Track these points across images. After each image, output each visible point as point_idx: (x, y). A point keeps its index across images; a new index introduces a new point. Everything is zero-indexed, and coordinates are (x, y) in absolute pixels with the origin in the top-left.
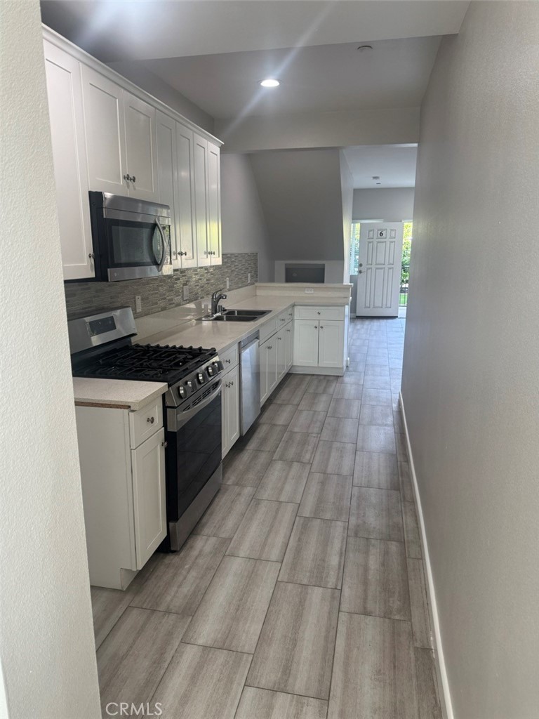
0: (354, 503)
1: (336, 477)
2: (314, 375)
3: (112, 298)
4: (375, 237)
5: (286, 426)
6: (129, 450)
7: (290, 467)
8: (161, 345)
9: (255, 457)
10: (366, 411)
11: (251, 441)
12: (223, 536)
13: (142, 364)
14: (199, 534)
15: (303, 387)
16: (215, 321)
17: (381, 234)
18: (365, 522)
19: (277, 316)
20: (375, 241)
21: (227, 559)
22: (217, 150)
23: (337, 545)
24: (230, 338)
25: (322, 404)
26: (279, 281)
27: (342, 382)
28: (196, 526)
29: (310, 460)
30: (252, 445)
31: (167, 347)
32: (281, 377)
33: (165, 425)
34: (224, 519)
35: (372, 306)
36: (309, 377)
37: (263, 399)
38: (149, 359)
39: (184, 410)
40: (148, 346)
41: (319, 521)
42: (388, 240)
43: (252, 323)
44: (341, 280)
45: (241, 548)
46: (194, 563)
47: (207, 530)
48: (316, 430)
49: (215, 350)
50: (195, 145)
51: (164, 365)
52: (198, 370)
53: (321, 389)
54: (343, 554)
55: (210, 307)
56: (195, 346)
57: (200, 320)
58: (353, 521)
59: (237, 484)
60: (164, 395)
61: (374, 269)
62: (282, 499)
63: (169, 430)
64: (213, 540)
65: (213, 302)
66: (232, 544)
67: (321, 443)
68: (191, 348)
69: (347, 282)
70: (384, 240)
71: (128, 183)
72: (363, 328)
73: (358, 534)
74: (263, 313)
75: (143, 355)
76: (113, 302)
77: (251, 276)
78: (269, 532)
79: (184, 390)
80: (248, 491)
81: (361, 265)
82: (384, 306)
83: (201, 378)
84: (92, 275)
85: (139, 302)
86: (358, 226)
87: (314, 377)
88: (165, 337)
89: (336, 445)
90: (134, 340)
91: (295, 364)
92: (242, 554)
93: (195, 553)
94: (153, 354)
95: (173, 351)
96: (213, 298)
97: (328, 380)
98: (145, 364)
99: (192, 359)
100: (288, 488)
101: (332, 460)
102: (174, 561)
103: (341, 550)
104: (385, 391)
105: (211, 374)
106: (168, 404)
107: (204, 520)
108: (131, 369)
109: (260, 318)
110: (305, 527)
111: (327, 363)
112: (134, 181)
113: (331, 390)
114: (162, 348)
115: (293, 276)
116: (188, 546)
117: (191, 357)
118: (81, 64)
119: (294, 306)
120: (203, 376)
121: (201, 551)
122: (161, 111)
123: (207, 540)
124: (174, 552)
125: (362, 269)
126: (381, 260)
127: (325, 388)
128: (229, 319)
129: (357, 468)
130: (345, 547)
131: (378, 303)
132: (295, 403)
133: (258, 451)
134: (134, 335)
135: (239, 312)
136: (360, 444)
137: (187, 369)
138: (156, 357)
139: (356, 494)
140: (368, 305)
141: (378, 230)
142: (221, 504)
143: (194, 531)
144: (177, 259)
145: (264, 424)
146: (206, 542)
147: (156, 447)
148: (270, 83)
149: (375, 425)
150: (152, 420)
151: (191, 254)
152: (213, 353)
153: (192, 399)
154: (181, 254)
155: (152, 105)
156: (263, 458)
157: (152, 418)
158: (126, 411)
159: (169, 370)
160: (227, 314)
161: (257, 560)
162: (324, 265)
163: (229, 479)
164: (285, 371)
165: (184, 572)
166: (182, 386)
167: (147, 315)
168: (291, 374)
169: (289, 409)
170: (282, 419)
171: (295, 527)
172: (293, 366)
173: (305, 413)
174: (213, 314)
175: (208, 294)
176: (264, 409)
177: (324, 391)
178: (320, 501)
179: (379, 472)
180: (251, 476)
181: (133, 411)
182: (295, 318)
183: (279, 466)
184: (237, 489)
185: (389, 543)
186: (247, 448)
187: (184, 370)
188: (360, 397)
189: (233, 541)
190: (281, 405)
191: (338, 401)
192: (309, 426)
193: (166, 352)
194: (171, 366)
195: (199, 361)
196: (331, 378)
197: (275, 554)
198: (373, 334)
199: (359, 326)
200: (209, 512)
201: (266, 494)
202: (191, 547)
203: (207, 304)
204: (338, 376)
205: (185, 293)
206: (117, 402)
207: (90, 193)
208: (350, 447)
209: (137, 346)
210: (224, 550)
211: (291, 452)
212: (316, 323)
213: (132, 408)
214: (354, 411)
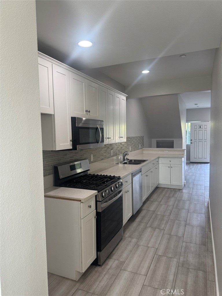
0: (183, 250)
1: (175, 237)
2: (168, 188)
3: (81, 156)
4: (198, 128)
5: (154, 211)
6: (80, 219)
7: (155, 231)
8: (99, 175)
9: (139, 225)
10: (192, 206)
11: (138, 217)
12: (121, 260)
13: (89, 183)
14: (111, 258)
15: (163, 193)
16: (124, 164)
17: (200, 127)
18: (187, 260)
19: (150, 162)
20: (198, 130)
21: (122, 271)
22: (125, 98)
23: (173, 270)
24: (128, 172)
25: (171, 202)
26: (154, 148)
27: (182, 192)
28: (110, 255)
29: (164, 228)
30: (138, 219)
31: (101, 175)
32: (153, 188)
33: (96, 209)
34: (122, 252)
35: (197, 158)
36: (166, 189)
37: (144, 198)
38: (93, 180)
39: (105, 203)
40: (94, 175)
41: (165, 257)
42: (203, 129)
43: (138, 165)
44: (181, 147)
45: (129, 267)
46: (107, 271)
47: (114, 257)
48: (168, 214)
49: (120, 177)
50: (115, 97)
51: (98, 183)
52: (112, 186)
53: (172, 195)
54: (176, 275)
55: (122, 158)
56: (112, 175)
57: (118, 164)
58: (182, 259)
59: (130, 237)
60: (96, 196)
61: (197, 142)
62: (150, 245)
63: (98, 211)
64: (116, 262)
65: (123, 156)
66: (124, 265)
67: (170, 220)
68: (110, 176)
69: (184, 147)
70: (202, 129)
71: (87, 113)
72: (193, 167)
73: (184, 266)
74: (144, 161)
75: (91, 178)
76: (82, 157)
77: (141, 145)
78: (142, 261)
79: (105, 194)
80: (134, 240)
81: (191, 140)
82: (203, 158)
83: (113, 189)
84: (71, 148)
85: (92, 157)
86: (189, 124)
87: (169, 189)
88: (101, 171)
89: (176, 222)
90: (89, 172)
91: (160, 183)
92: (129, 270)
93: (108, 267)
94: (95, 178)
95: (103, 177)
96: (123, 155)
97: (175, 191)
98: (91, 182)
99: (110, 180)
100: (153, 240)
101: (174, 229)
102: (99, 270)
103: (175, 273)
104: (202, 197)
105: (118, 187)
106: (98, 200)
107: (114, 252)
108: (85, 184)
109: (143, 163)
110: (159, 260)
111: (175, 183)
112: (89, 112)
113: (176, 195)
114: (99, 176)
115: (160, 145)
116: (106, 263)
117: (110, 179)
118: (70, 72)
119: (159, 158)
120: (114, 188)
121: (111, 266)
122: (102, 86)
123: (114, 261)
124: (99, 265)
125: (192, 142)
126: (201, 138)
127: (174, 194)
128: (129, 163)
129: (186, 233)
130: (177, 271)
131: (200, 157)
132: (159, 201)
133: (141, 222)
134: (89, 170)
135: (134, 160)
136: (188, 222)
137: (107, 185)
138: (96, 179)
139: (184, 246)
140: (195, 157)
141: (199, 125)
142: (122, 245)
143: (109, 257)
144: (106, 140)
145: (144, 210)
146: (114, 262)
147: (92, 218)
148: (146, 72)
149: (196, 213)
150: (90, 207)
151: (113, 138)
152: (119, 178)
153: (109, 197)
154: (108, 138)
155: (98, 84)
156: (142, 226)
157: (91, 206)
158: (79, 202)
159: (100, 185)
160: (129, 161)
161: (135, 274)
162: (173, 140)
163: (126, 234)
164: (155, 186)
165: (103, 275)
166: (103, 192)
167: (95, 162)
168: (158, 187)
169: (156, 203)
170: (152, 208)
171: (154, 259)
172: (159, 184)
173: (163, 206)
174: (123, 161)
175: (122, 153)
176: (145, 203)
177: (173, 196)
178: (167, 248)
179: (196, 235)
180: (136, 234)
181: (82, 203)
182: (160, 163)
183: (149, 230)
184: (130, 239)
185: (199, 271)
186: (136, 220)
187: (105, 185)
188: (190, 199)
189: (125, 263)
190: (152, 201)
191: (179, 201)
192: (165, 212)
193: (100, 177)
194: (101, 184)
195: (112, 182)
196: (177, 190)
197: (143, 271)
198: (198, 170)
199: (191, 167)
200: (116, 248)
201: (143, 242)
202: (107, 264)
203: (121, 157)
204: (180, 189)
205: (111, 153)
206: (76, 198)
207: (72, 117)
208: (183, 223)
209: (90, 174)
210: (121, 267)
211: (156, 224)
212: (169, 165)
213: (82, 201)
214: (187, 206)
